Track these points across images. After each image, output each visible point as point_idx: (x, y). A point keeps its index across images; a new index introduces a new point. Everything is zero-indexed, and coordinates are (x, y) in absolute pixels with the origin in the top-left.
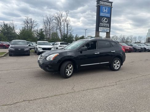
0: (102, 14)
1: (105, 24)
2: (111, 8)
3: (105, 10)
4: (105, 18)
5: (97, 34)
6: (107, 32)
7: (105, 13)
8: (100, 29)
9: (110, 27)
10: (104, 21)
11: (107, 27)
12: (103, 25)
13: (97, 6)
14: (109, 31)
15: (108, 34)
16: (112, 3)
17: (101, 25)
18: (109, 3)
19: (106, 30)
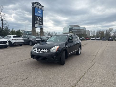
0: (36, 14)
1: (40, 22)
2: (43, 10)
3: (39, 11)
4: (39, 18)
5: (34, 29)
6: (41, 28)
7: (39, 13)
8: (36, 25)
9: (43, 25)
10: (38, 19)
11: (41, 24)
12: (38, 23)
13: (32, 7)
14: (42, 28)
15: (42, 29)
16: (43, 7)
17: (36, 22)
18: (41, 7)
19: (40, 26)
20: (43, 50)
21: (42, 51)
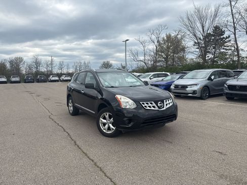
20: (166, 101)
21: (167, 105)
